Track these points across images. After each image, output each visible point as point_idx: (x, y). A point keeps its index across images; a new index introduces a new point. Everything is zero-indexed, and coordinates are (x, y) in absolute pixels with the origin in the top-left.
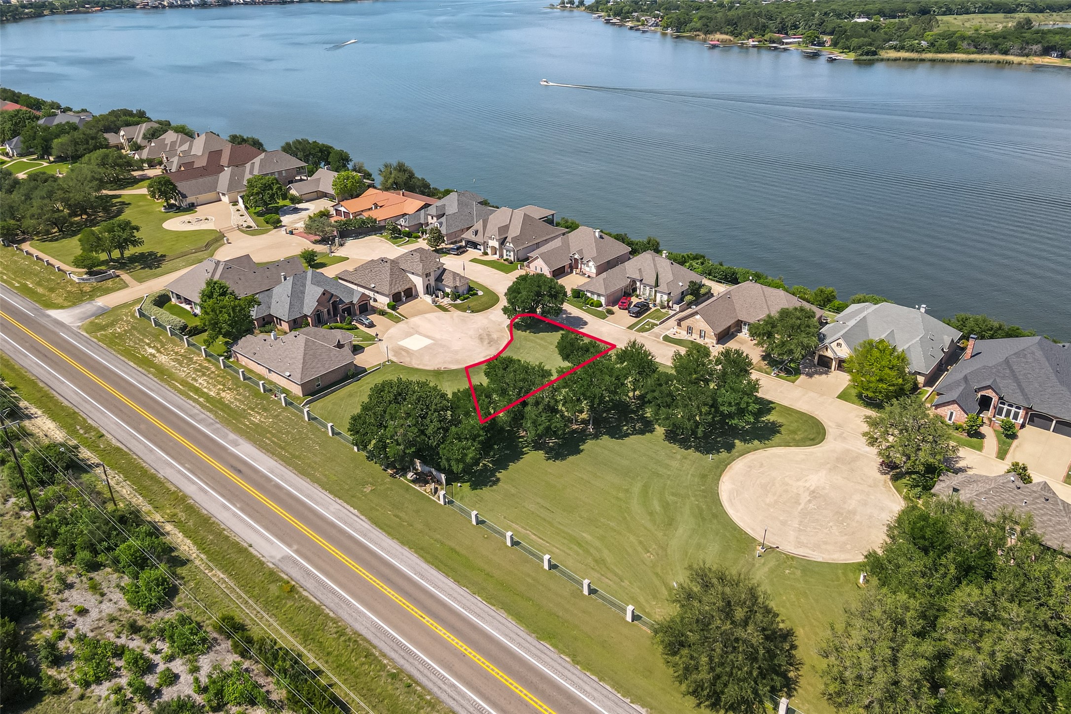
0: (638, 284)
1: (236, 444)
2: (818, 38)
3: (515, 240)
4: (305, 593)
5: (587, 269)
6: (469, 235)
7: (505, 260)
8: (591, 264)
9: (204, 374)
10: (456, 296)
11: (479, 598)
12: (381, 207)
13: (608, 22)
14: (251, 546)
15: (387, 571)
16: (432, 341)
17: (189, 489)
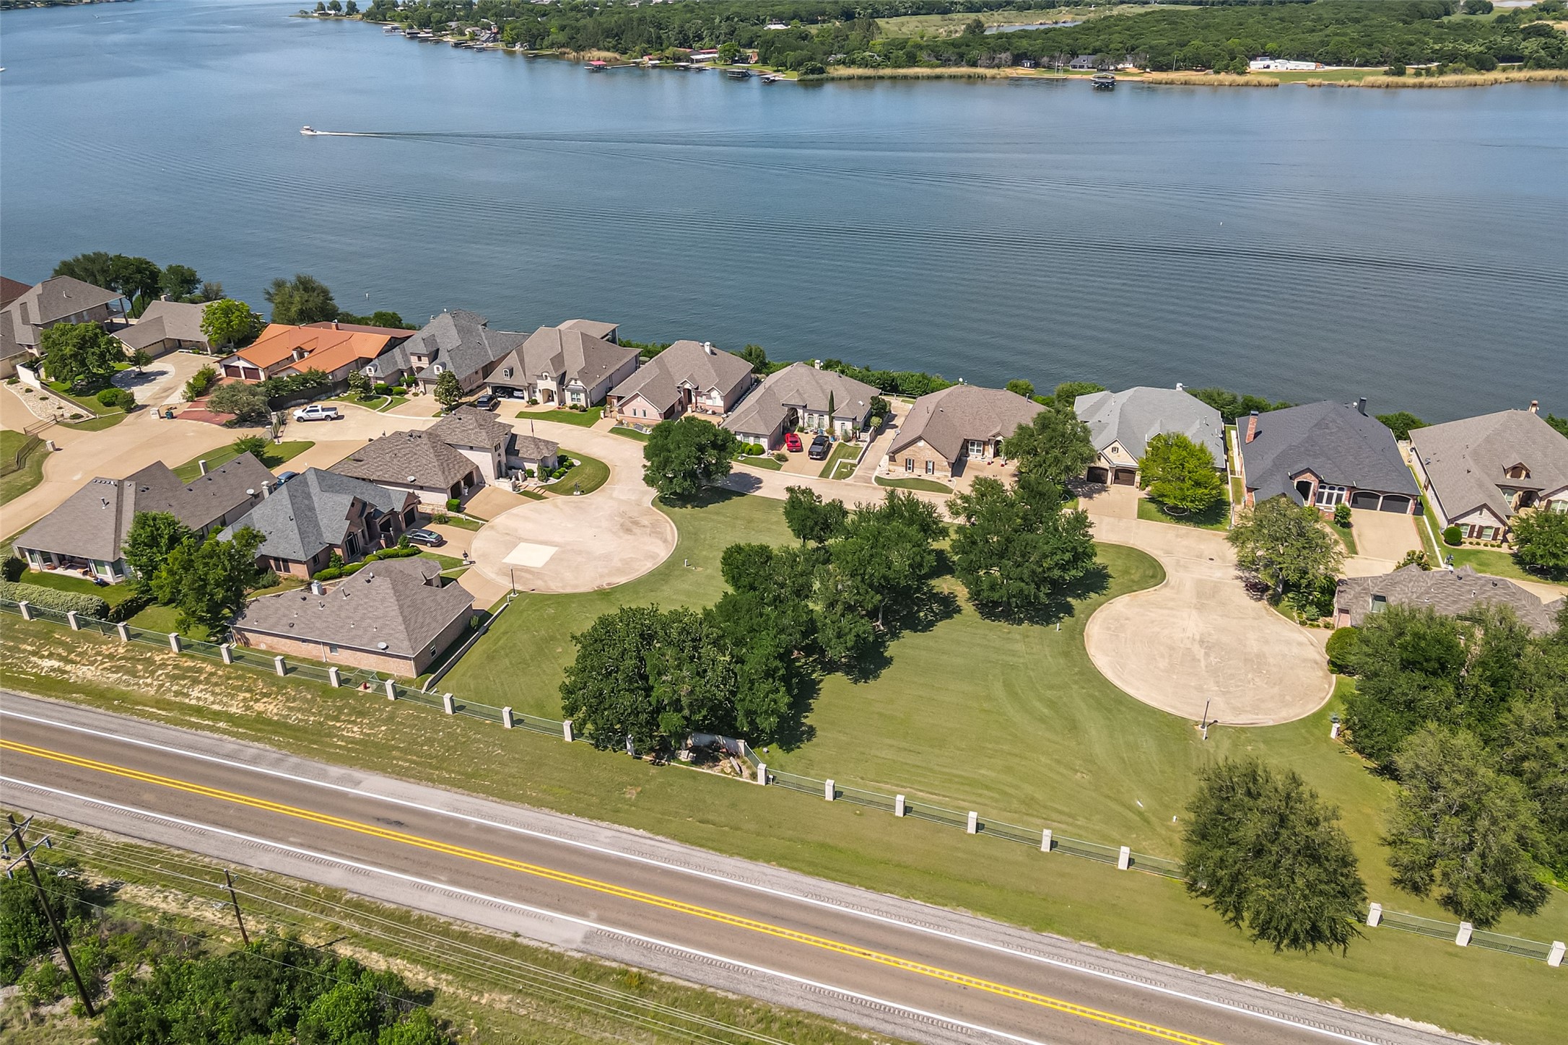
0: (800, 412)
1: (357, 784)
2: (739, 52)
3: (583, 374)
4: (664, 979)
5: (709, 402)
6: (498, 377)
7: (571, 408)
8: (714, 394)
9: (195, 682)
10: (547, 473)
11: (918, 902)
12: (311, 352)
13: (413, 37)
14: (517, 935)
15: (763, 906)
16: (557, 548)
17: (333, 878)
